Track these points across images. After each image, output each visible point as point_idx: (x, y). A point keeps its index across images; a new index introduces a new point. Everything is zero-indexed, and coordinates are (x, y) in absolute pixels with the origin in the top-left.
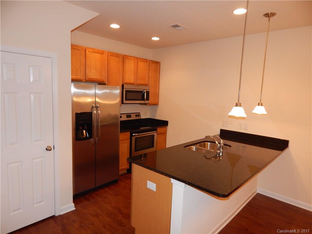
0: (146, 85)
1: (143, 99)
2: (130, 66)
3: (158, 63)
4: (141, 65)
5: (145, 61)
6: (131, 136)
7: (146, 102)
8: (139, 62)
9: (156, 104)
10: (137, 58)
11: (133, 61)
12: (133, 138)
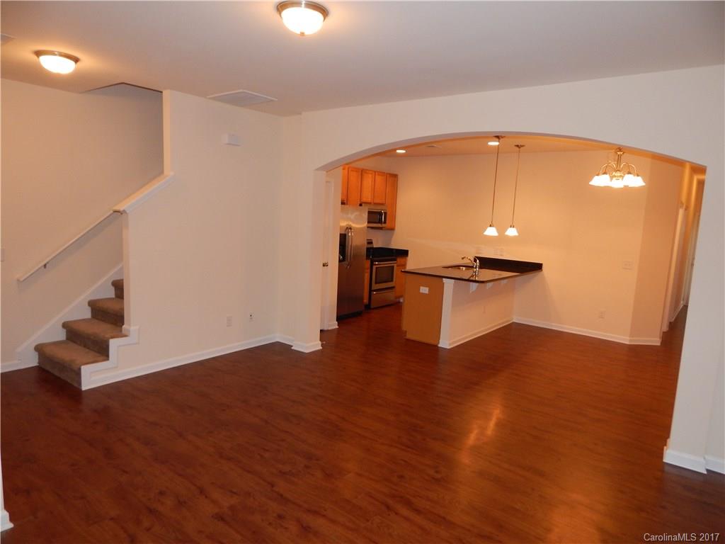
0: (382, 204)
1: (380, 222)
2: (368, 181)
3: (395, 176)
4: (379, 178)
5: (382, 174)
6: (372, 265)
7: (384, 225)
8: (377, 176)
9: (392, 229)
10: (375, 172)
11: (370, 176)
12: (374, 267)
